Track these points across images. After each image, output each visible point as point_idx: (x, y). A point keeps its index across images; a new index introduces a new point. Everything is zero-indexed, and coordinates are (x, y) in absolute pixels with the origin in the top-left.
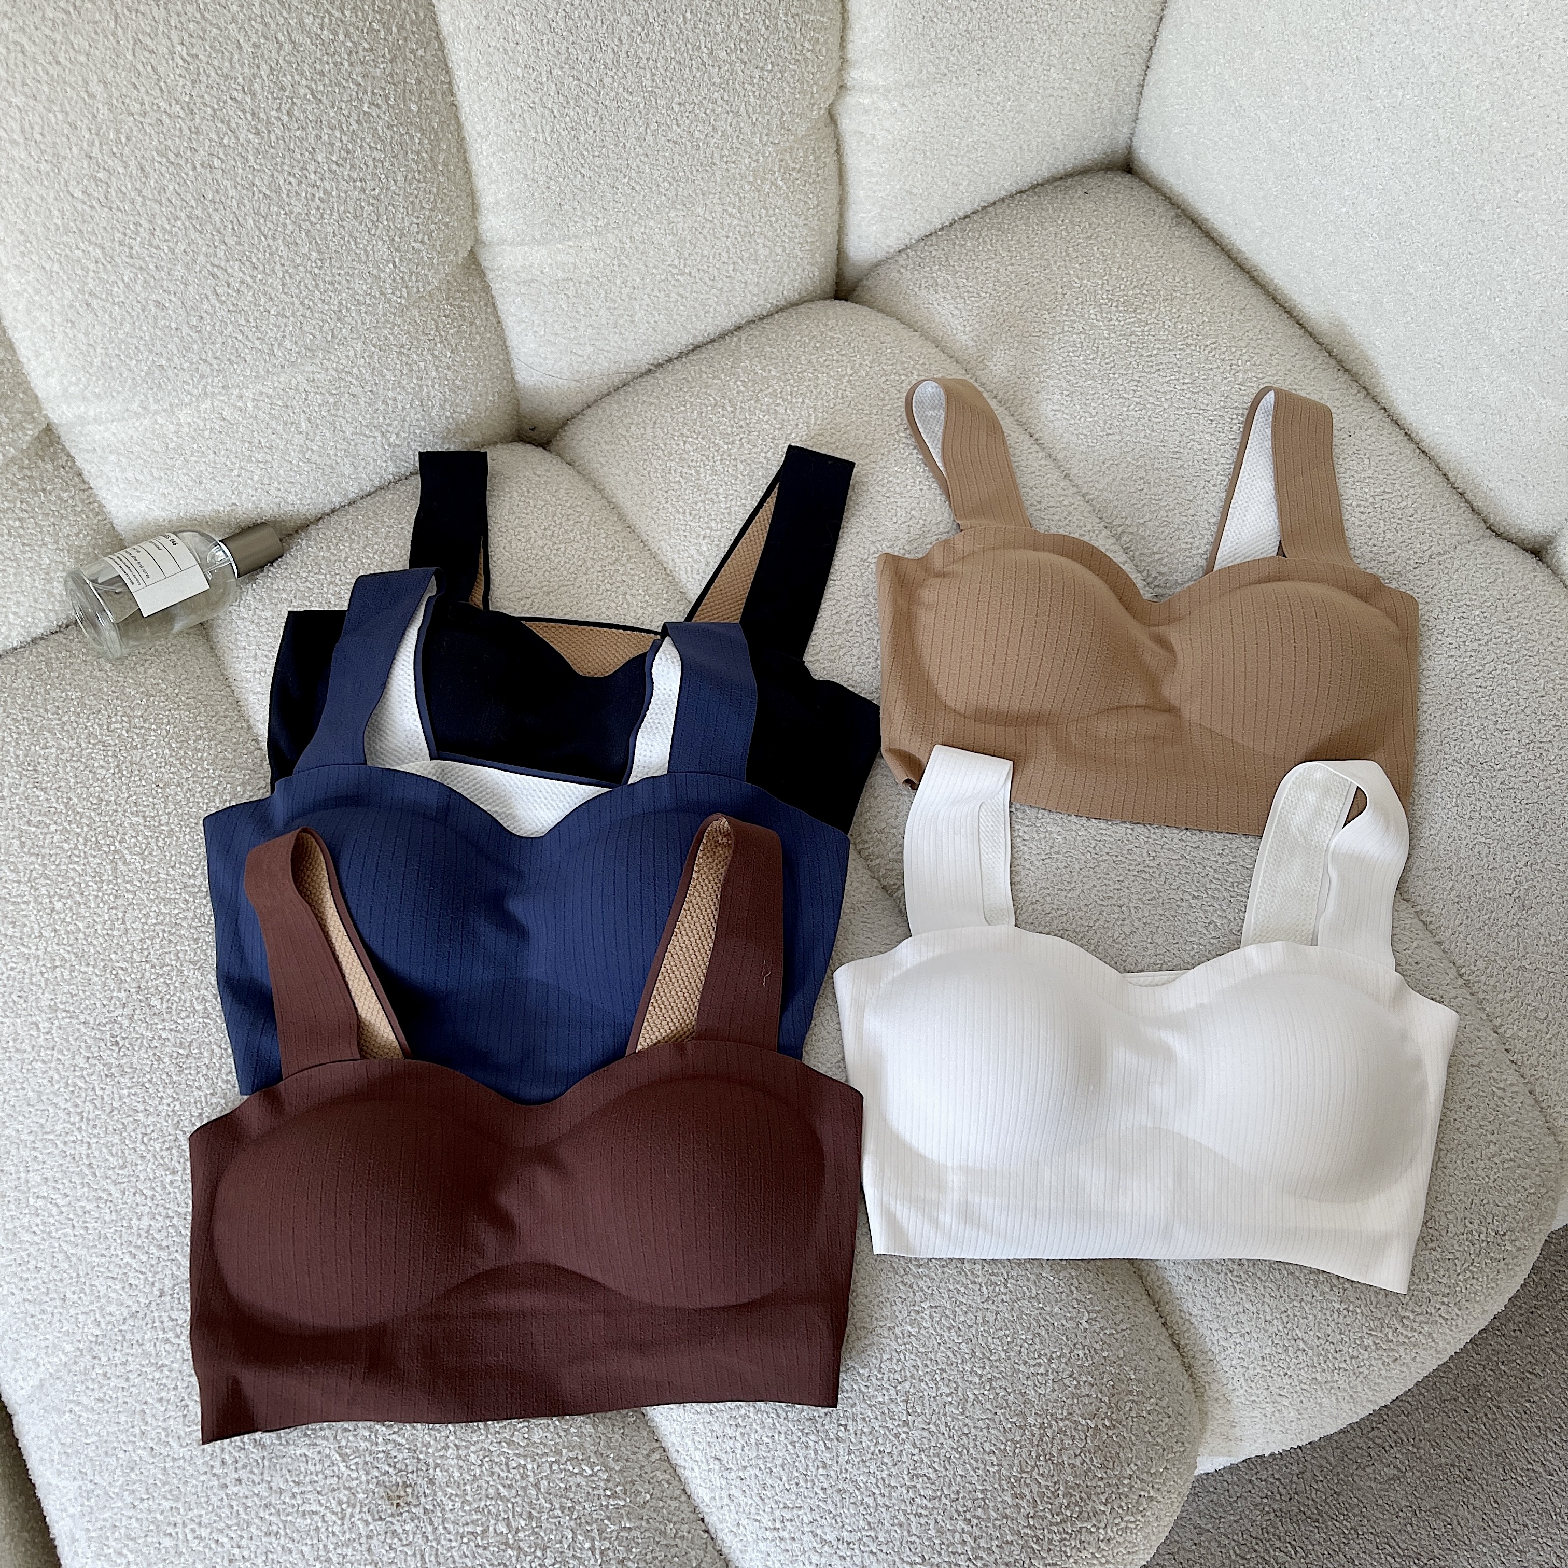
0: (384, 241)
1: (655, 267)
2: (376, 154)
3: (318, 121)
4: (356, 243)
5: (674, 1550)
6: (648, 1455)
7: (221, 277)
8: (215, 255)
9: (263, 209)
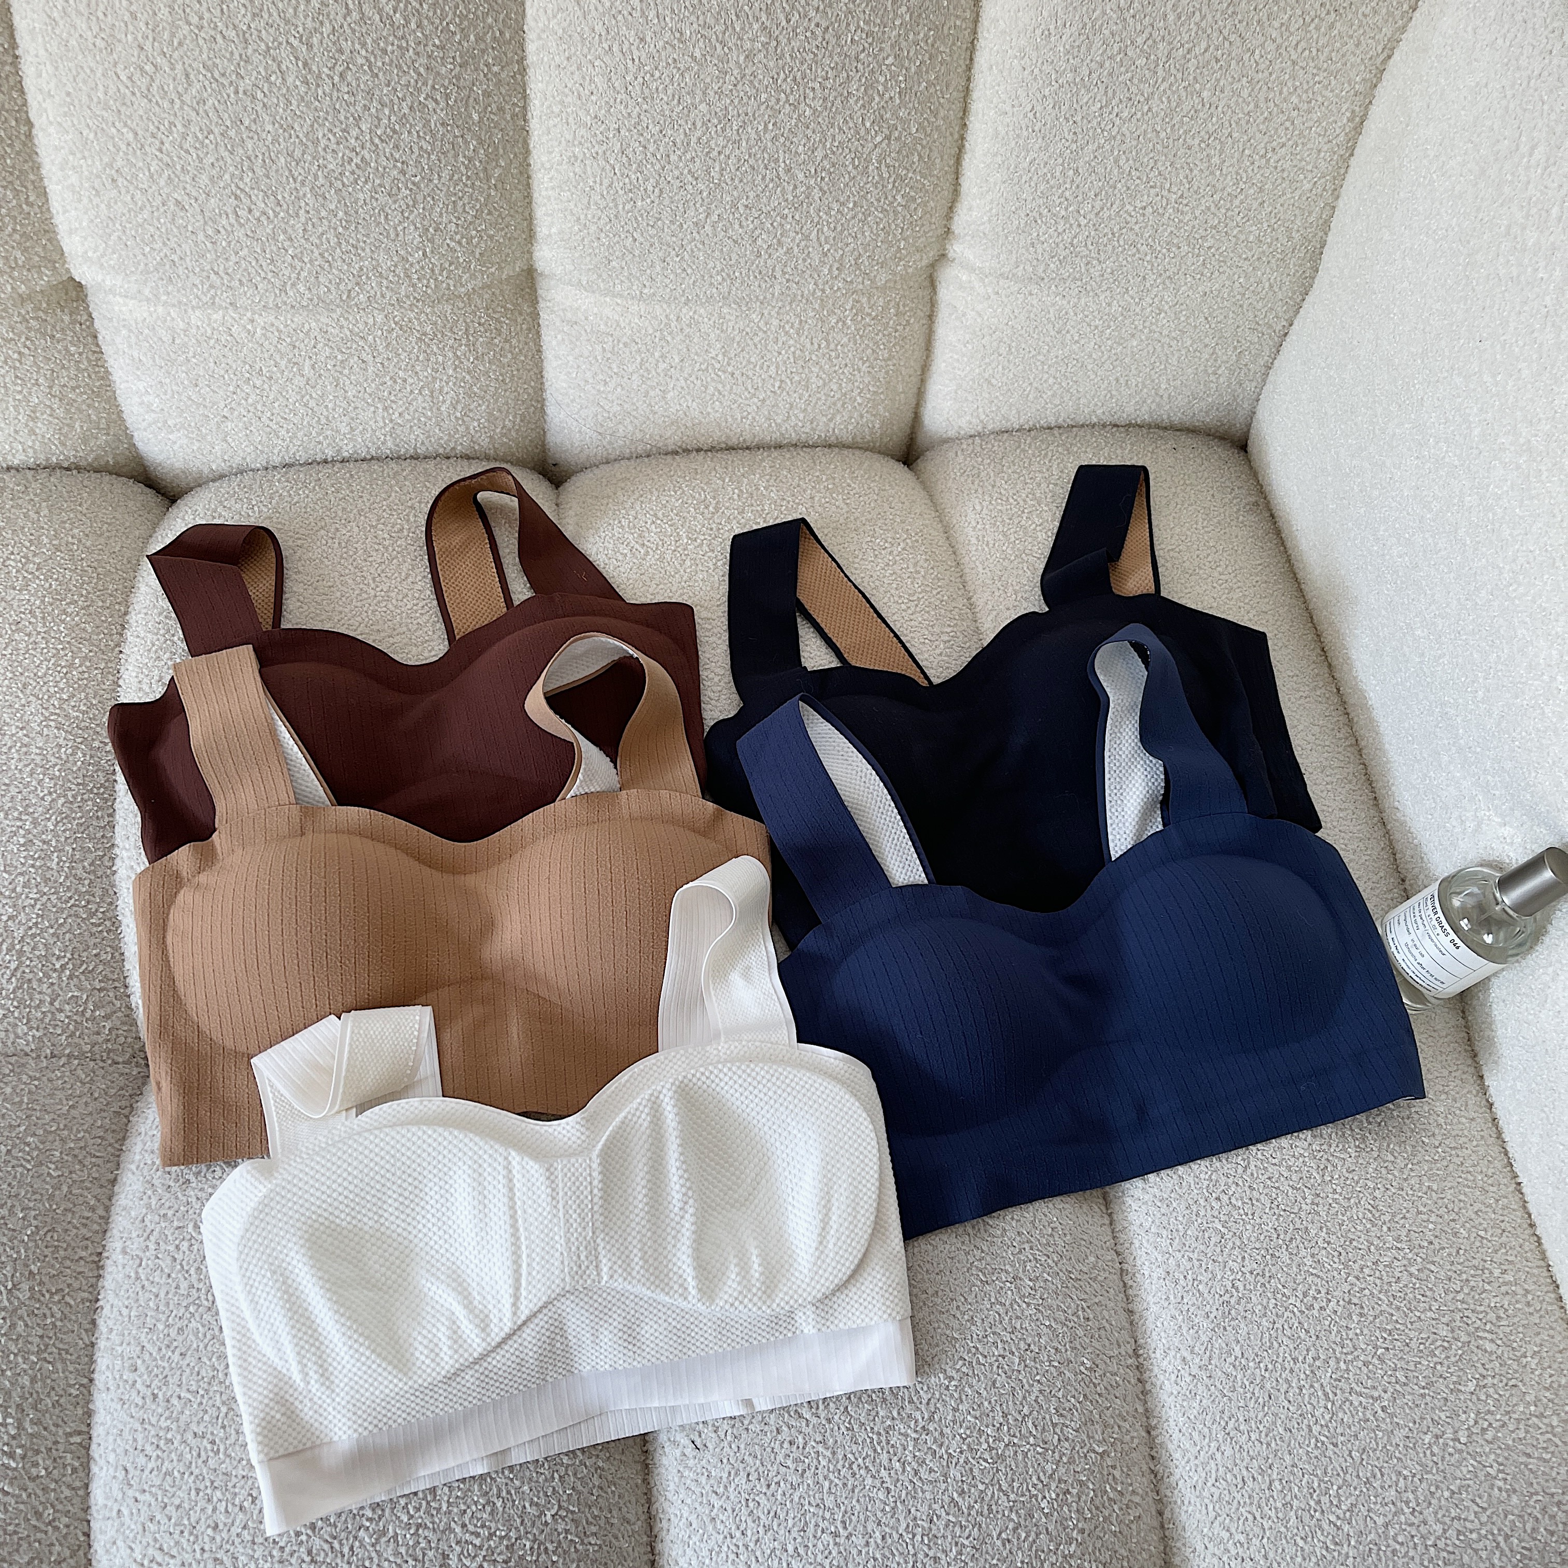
0: (416, 228)
1: (697, 354)
2: (425, 145)
3: (370, 93)
4: (386, 217)
5: (39, 1535)
6: (70, 1435)
7: (244, 200)
8: (241, 179)
9: (298, 153)
